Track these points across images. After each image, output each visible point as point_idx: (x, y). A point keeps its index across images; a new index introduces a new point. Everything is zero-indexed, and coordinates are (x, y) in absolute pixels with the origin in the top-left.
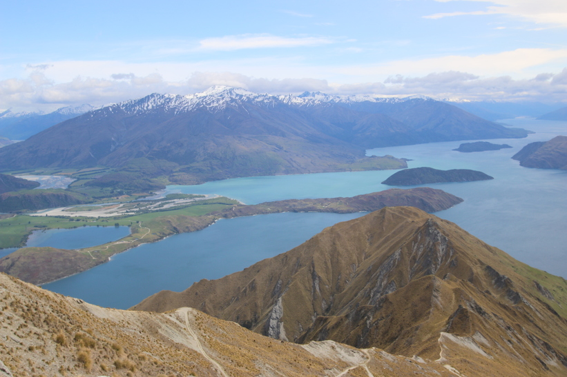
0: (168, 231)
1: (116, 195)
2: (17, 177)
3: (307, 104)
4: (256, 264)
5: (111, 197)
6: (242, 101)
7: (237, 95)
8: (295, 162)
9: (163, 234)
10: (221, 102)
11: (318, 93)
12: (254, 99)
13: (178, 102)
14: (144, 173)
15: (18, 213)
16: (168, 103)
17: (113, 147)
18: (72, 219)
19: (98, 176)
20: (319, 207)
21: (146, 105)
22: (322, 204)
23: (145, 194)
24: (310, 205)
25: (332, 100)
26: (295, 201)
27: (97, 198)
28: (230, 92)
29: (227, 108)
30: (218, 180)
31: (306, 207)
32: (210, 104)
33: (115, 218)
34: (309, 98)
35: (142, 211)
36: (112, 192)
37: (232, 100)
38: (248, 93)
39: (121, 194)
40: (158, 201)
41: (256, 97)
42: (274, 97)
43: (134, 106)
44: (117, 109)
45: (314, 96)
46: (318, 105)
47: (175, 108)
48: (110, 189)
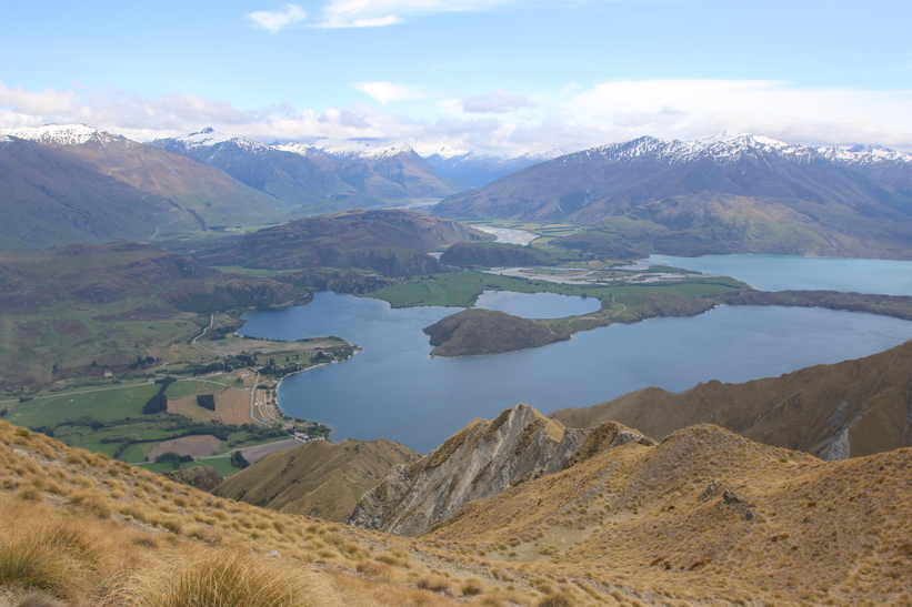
0: (650, 312)
1: (585, 260)
2: (473, 227)
3: (860, 161)
4: (803, 370)
5: (579, 260)
6: (764, 152)
7: (757, 144)
8: (835, 240)
9: (643, 314)
10: (734, 151)
11: (878, 147)
12: (780, 151)
13: (675, 149)
14: (623, 236)
15: (469, 268)
16: (662, 149)
17: (586, 201)
18: (530, 283)
19: (565, 234)
20: (873, 305)
21: (633, 151)
22: (878, 303)
23: (622, 262)
24: (859, 301)
25: (900, 158)
26: (835, 293)
27: (563, 260)
28: (748, 140)
29: (742, 160)
30: (721, 254)
31: (852, 303)
32: (718, 154)
33: (582, 287)
34: (864, 153)
35: (617, 282)
36: (581, 255)
37: (751, 149)
38: (772, 142)
39: (592, 258)
40: (638, 272)
41: (784, 148)
42: (810, 149)
43: (618, 151)
44: (595, 153)
45: (871, 151)
46: (878, 164)
47: (671, 156)
48: (578, 251)
